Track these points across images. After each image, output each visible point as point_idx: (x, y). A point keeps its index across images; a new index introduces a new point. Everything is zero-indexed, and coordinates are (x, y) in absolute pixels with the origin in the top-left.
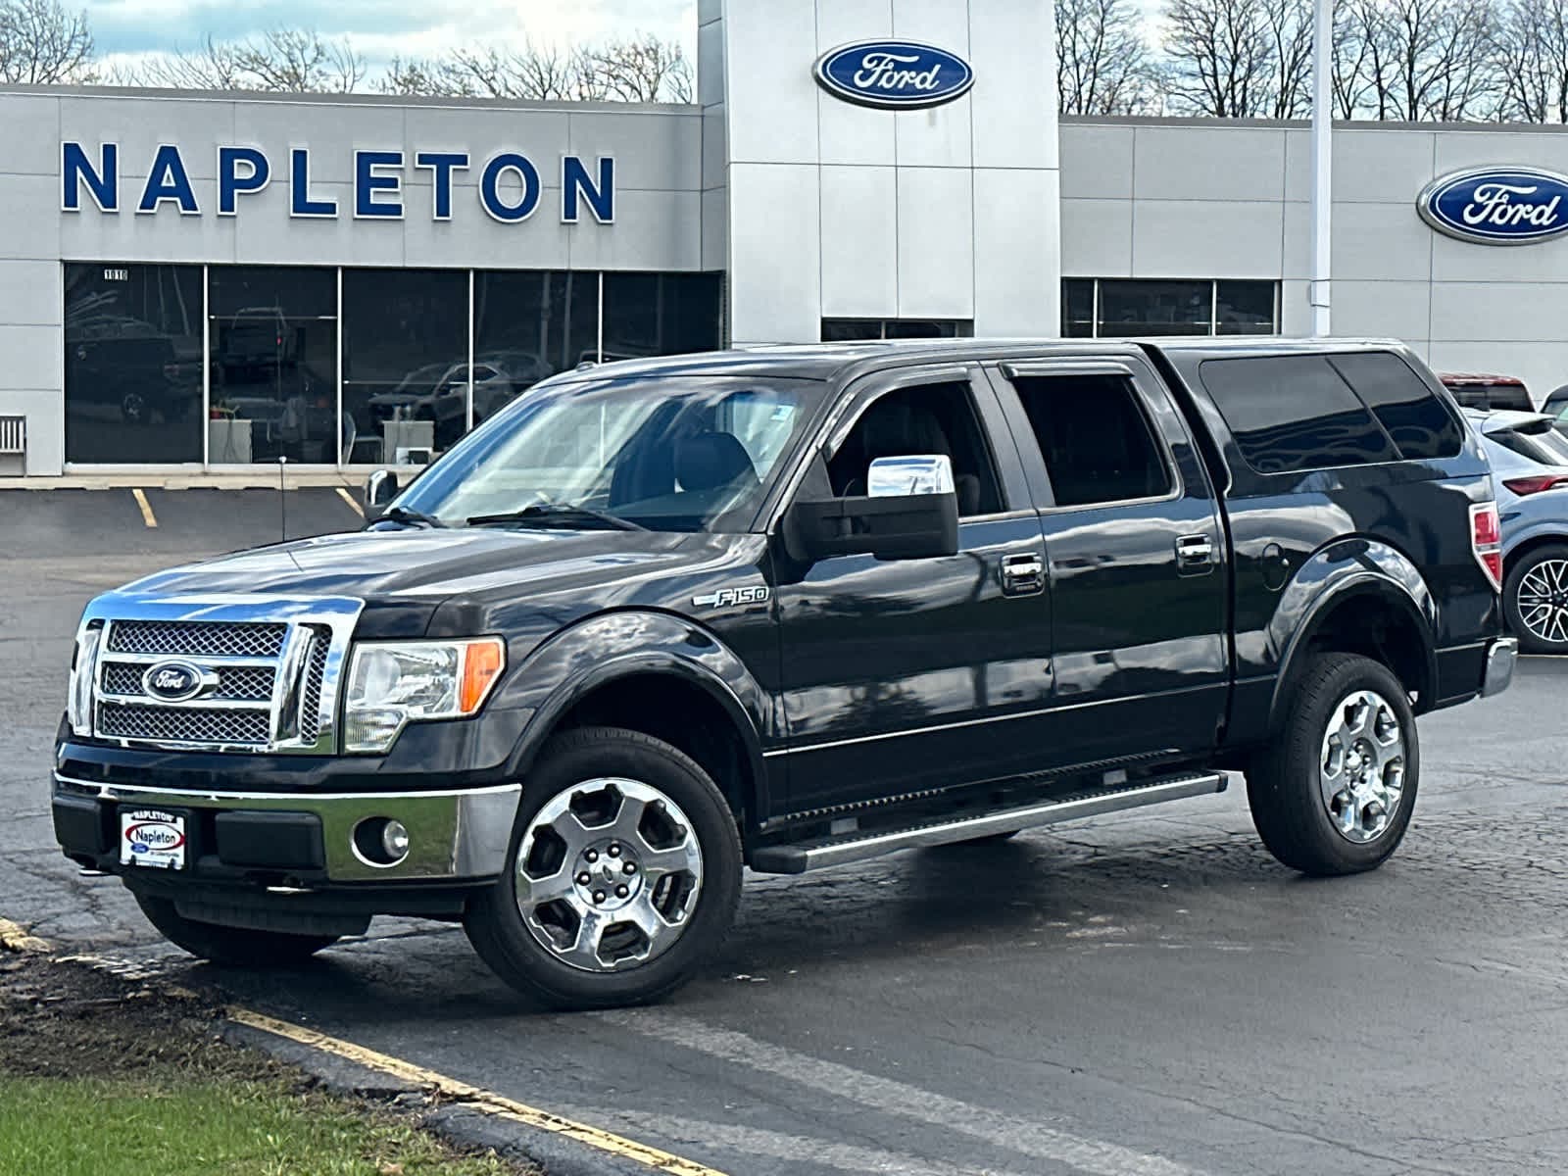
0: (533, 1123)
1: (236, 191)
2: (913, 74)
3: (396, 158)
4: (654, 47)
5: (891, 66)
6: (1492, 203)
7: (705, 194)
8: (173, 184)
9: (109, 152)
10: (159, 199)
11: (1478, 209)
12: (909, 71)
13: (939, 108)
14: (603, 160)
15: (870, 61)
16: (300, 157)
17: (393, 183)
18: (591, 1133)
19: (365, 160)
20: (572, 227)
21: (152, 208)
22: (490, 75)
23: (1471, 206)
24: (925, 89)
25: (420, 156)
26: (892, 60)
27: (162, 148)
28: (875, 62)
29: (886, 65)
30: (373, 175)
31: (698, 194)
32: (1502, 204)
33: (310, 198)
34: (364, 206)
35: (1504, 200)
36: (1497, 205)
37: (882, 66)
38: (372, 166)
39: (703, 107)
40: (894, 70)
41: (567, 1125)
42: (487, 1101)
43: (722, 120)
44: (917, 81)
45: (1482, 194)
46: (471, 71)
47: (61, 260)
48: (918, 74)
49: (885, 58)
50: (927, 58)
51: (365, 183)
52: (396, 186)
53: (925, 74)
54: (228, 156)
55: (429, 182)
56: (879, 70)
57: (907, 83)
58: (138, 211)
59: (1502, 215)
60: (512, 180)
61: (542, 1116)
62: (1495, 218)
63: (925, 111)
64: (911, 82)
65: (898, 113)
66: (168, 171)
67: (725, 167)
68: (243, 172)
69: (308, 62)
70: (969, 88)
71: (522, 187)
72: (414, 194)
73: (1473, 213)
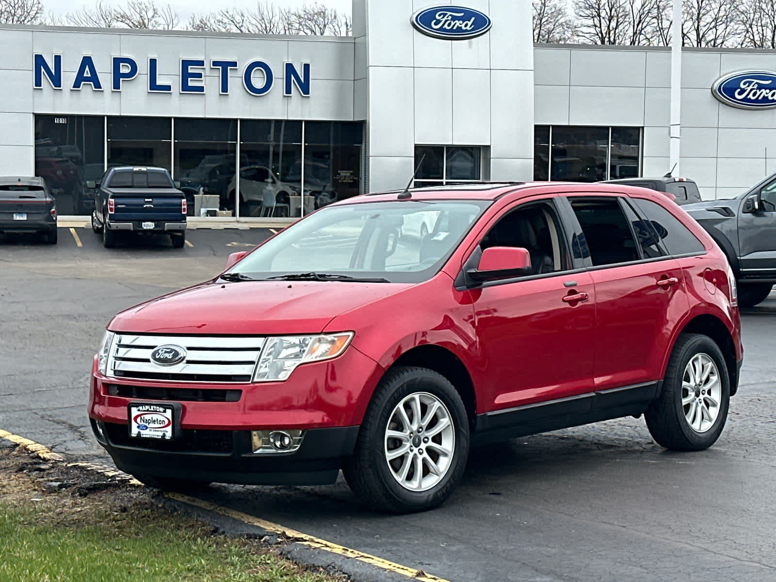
0: (340, 553)
1: (121, 79)
2: (461, 22)
3: (201, 63)
4: (323, 11)
5: (450, 18)
6: (749, 89)
7: (355, 82)
8: (89, 75)
9: (58, 59)
10: (83, 83)
11: (742, 91)
12: (459, 21)
13: (473, 40)
14: (305, 65)
15: (440, 15)
16: (153, 62)
17: (200, 75)
18: (373, 559)
19: (186, 64)
20: (289, 98)
21: (79, 87)
22: (240, 25)
23: (739, 90)
24: (467, 30)
25: (213, 62)
26: (450, 15)
27: (84, 57)
28: (442, 16)
29: (448, 17)
30: (190, 71)
31: (353, 82)
32: (754, 89)
33: (158, 83)
34: (185, 87)
35: (755, 87)
36: (752, 90)
37: (445, 18)
38: (189, 67)
39: (355, 38)
40: (451, 20)
41: (358, 554)
42: (312, 541)
43: (365, 45)
44: (463, 26)
45: (744, 84)
46: (231, 22)
47: (33, 113)
48: (463, 22)
49: (447, 14)
50: (468, 14)
51: (186, 75)
52: (201, 77)
53: (467, 22)
54: (117, 62)
55: (218, 75)
56: (444, 20)
57: (458, 26)
58: (72, 89)
59: (754, 95)
60: (259, 74)
61: (344, 549)
62: (751, 96)
63: (467, 41)
64: (460, 26)
65: (453, 41)
66: (87, 69)
67: (366, 68)
68: (125, 69)
69: (150, 17)
70: (489, 30)
71: (264, 78)
72: (211, 81)
73: (740, 94)
